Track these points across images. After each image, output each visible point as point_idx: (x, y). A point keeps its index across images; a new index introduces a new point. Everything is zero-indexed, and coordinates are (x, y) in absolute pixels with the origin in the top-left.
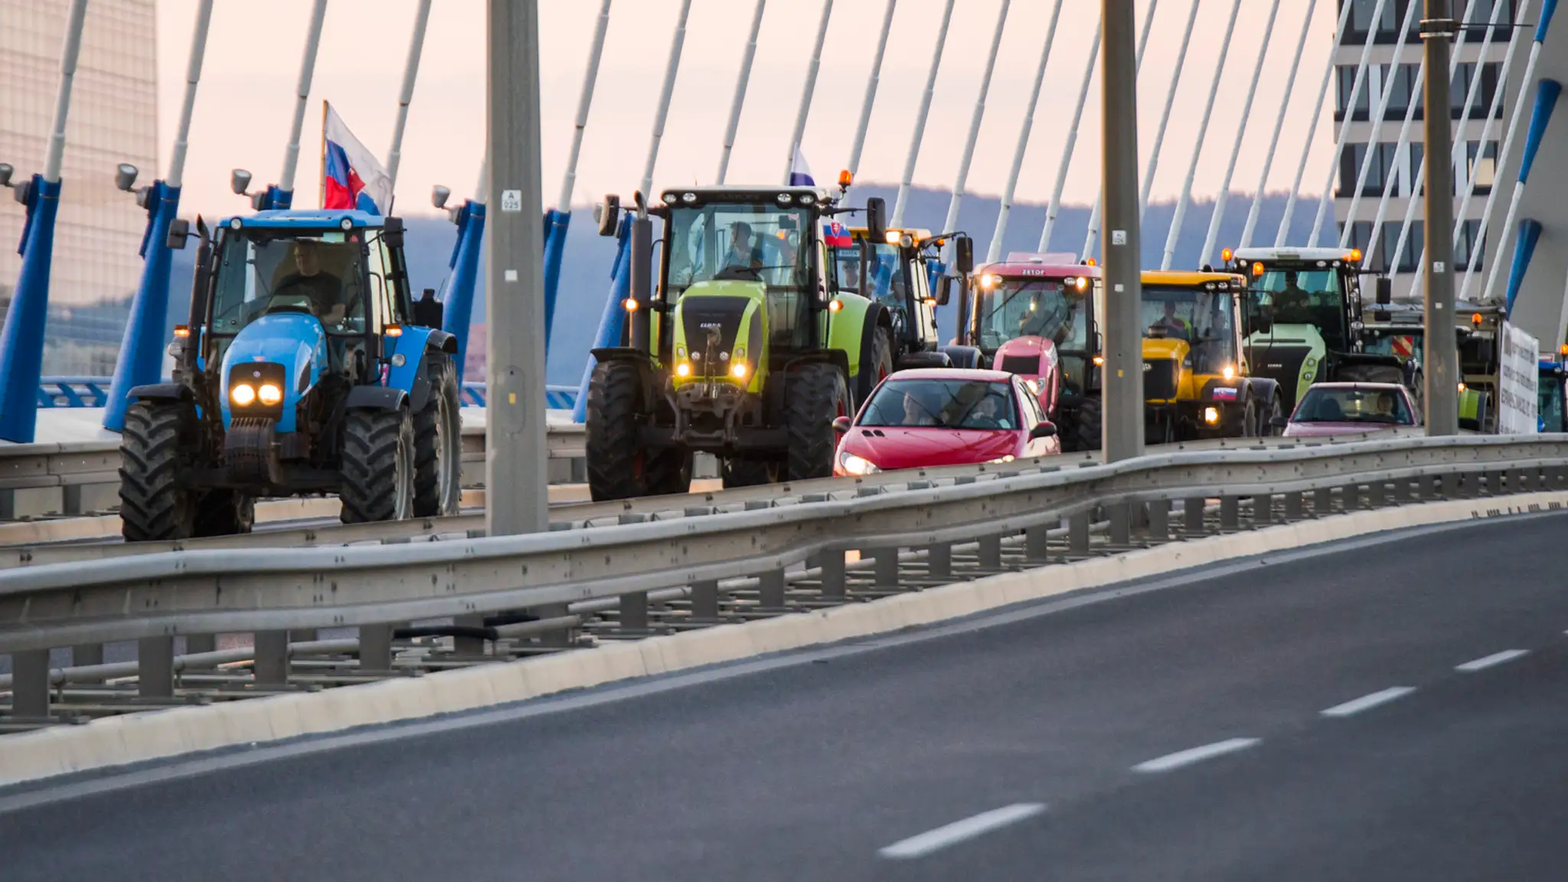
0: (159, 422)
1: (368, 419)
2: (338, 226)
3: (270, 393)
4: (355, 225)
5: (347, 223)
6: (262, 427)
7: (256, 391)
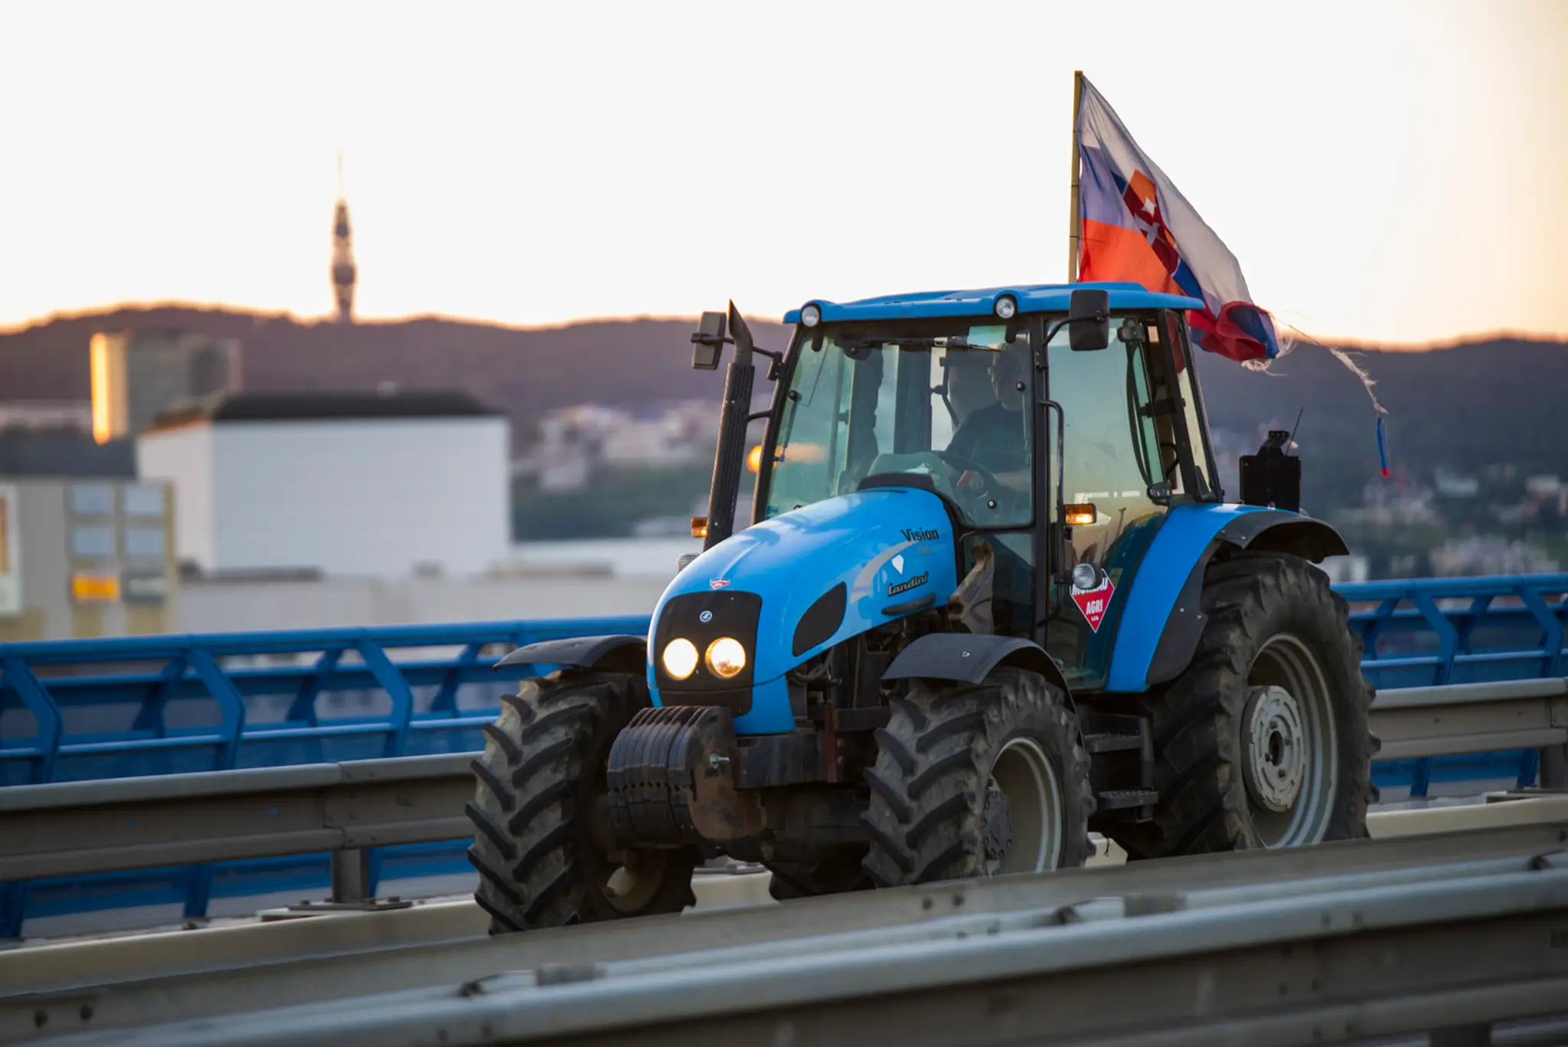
0: (552, 710)
1: (924, 703)
2: (991, 312)
3: (728, 654)
4: (1021, 310)
5: (1008, 306)
6: (686, 726)
7: (702, 650)
